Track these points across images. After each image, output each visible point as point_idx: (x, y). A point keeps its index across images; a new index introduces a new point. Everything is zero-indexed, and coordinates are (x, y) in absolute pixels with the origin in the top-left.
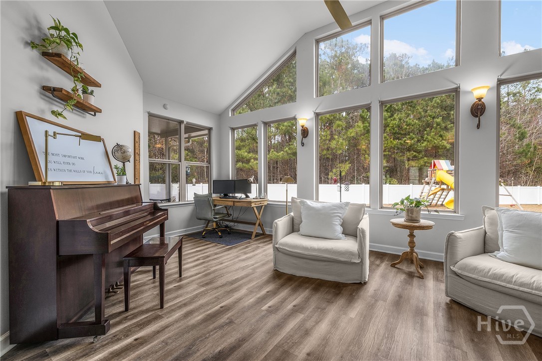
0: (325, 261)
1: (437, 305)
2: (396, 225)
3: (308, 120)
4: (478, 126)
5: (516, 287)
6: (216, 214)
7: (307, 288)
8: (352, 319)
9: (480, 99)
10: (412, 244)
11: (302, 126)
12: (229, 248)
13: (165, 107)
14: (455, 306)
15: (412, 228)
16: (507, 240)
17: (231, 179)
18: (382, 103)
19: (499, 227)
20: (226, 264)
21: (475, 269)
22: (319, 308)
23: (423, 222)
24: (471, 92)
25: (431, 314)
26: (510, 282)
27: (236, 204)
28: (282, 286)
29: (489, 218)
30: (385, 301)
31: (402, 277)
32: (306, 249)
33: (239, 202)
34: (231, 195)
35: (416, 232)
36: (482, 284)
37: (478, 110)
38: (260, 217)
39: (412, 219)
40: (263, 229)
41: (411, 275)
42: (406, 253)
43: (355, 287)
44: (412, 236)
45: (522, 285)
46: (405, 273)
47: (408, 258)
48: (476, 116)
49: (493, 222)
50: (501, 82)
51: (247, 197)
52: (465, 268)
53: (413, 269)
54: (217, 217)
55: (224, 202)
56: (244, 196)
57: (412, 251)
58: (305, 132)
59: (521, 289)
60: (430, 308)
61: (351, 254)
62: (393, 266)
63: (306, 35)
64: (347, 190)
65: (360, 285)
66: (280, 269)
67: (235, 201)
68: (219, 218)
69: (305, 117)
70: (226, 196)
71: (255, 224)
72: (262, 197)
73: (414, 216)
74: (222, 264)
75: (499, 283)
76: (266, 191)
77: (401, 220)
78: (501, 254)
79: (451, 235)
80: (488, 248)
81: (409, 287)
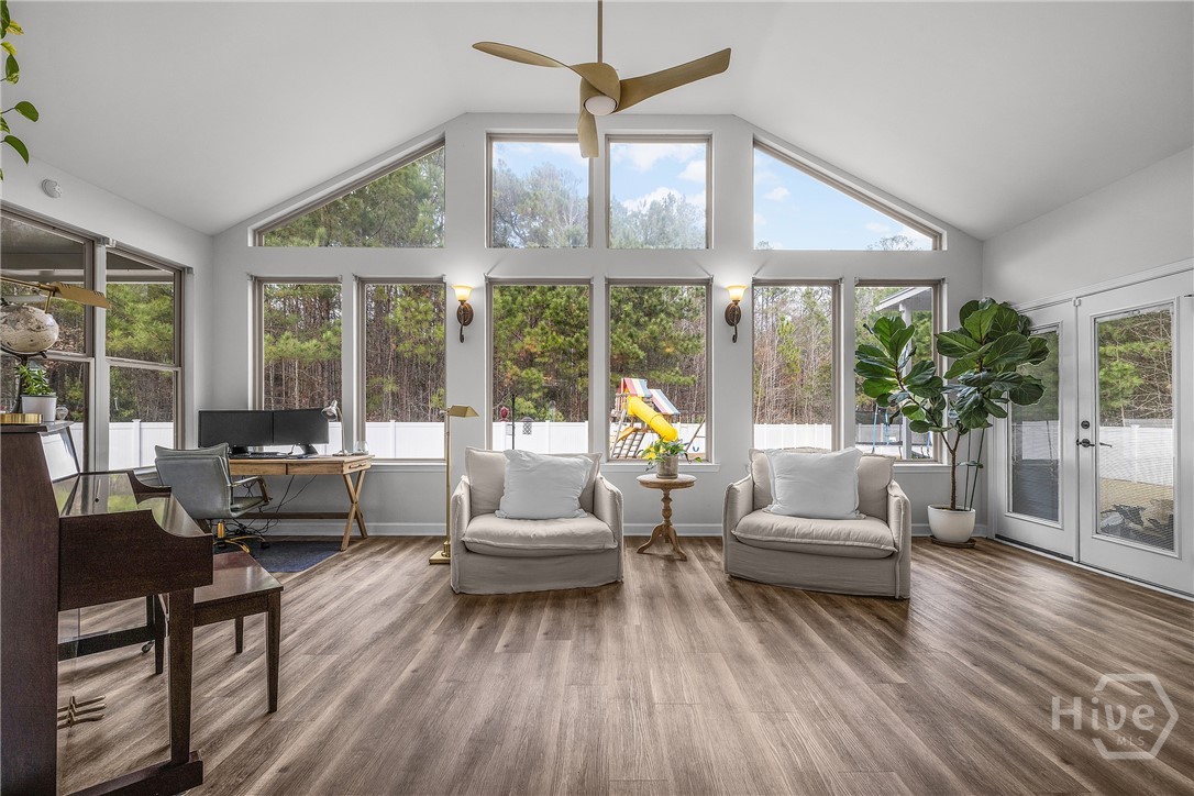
0: (559, 556)
1: (719, 586)
2: (645, 484)
3: (474, 290)
4: (734, 339)
5: (799, 540)
6: (236, 500)
7: (542, 607)
8: (638, 628)
9: (736, 302)
10: (667, 512)
11: (462, 302)
12: (301, 577)
13: (47, 188)
14: (737, 583)
15: (666, 487)
16: (779, 488)
17: (250, 408)
18: (609, 282)
19: (770, 475)
20: (333, 606)
21: (758, 529)
22: (585, 627)
23: (681, 477)
24: (726, 290)
25: (720, 597)
26: (793, 536)
27: (293, 470)
28: (496, 613)
29: (757, 464)
30: (663, 597)
31: (662, 564)
32: (527, 538)
33: (298, 465)
34: (250, 449)
35: (673, 493)
36: (767, 545)
37: (733, 315)
38: (356, 497)
39: (669, 473)
40: (362, 528)
41: (669, 560)
42: (658, 530)
43: (612, 588)
44: (667, 499)
45: (804, 536)
46: (661, 558)
47: (664, 534)
48: (732, 325)
49: (763, 469)
50: (756, 283)
51: (310, 451)
52: (747, 529)
53: (667, 550)
54: (238, 506)
55: (252, 467)
56: (298, 450)
57: (668, 524)
58: (465, 315)
59: (804, 540)
60: (714, 590)
61: (603, 534)
62: (641, 551)
63: (467, 116)
64: (527, 431)
65: (616, 585)
66: (470, 589)
67: (292, 464)
68: (243, 509)
69: (465, 284)
70: (238, 451)
71: (345, 516)
72: (355, 451)
73: (671, 468)
74: (322, 607)
75: (783, 539)
76: (362, 437)
77: (652, 477)
78: (774, 507)
79: (731, 488)
80: (758, 503)
81: (678, 574)
